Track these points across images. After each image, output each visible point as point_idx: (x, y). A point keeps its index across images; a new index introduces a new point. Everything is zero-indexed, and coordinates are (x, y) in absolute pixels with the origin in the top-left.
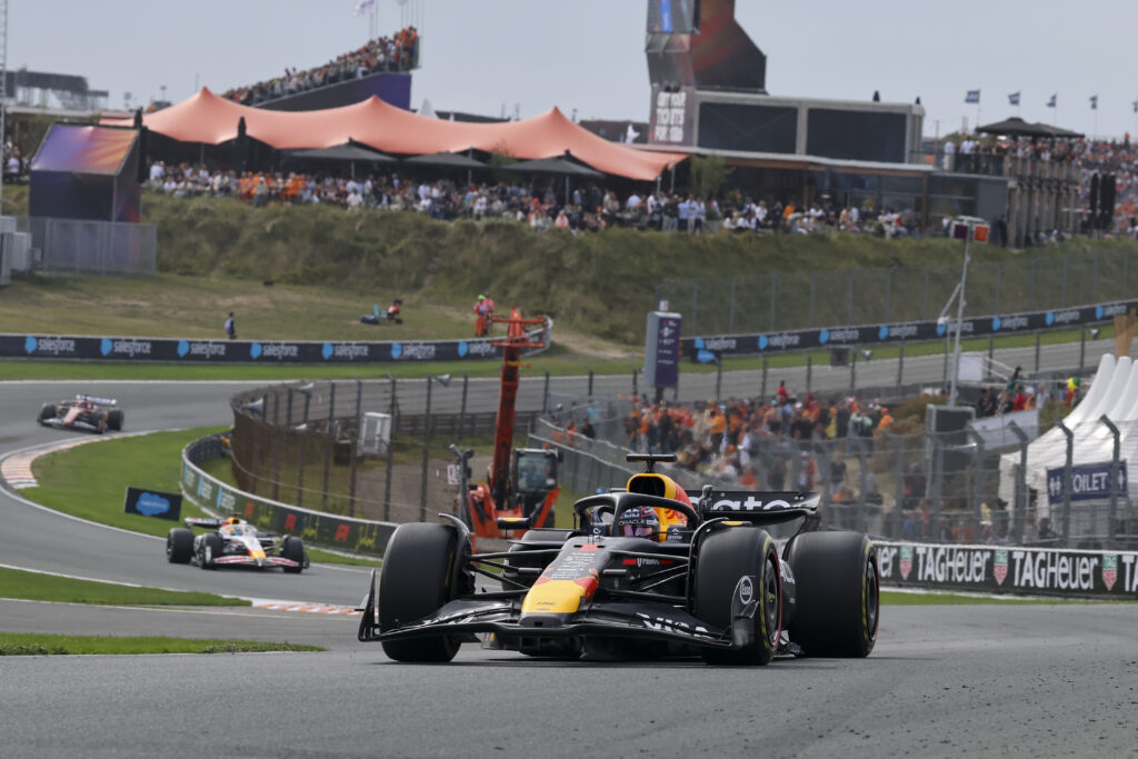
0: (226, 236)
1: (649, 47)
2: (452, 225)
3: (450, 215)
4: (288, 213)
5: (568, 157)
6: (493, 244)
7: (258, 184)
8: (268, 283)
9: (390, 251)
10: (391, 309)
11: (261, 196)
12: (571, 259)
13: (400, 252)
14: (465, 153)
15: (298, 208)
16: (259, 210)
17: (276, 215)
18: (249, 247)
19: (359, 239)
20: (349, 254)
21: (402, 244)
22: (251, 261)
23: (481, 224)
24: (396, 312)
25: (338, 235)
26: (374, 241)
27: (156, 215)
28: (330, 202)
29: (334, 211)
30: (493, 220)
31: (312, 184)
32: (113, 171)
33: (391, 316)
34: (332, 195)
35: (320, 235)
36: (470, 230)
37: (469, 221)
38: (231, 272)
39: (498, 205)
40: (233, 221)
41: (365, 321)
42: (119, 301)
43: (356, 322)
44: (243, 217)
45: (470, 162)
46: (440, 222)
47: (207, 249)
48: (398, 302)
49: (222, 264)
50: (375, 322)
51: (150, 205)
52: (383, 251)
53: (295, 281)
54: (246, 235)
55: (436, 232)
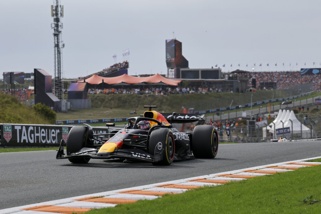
0: (103, 100)
1: (167, 61)
2: (142, 96)
3: (142, 94)
4: (113, 96)
5: (161, 82)
6: (150, 99)
7: (107, 91)
8: (111, 108)
9: (132, 101)
10: (135, 111)
11: (108, 93)
12: (164, 100)
13: (134, 101)
14: (143, 83)
15: (114, 95)
16: (108, 95)
17: (111, 96)
18: (107, 102)
19: (126, 99)
20: (125, 102)
21: (134, 99)
22: (107, 104)
23: (148, 95)
24: (135, 112)
25: (122, 99)
26: (129, 99)
27: (90, 97)
28: (120, 93)
29: (121, 95)
30: (149, 94)
31: (116, 90)
32: (83, 90)
33: (135, 113)
34: (120, 92)
35: (119, 99)
36: (146, 96)
37: (146, 95)
38: (104, 107)
39: (150, 91)
40: (104, 98)
41: (130, 114)
42: (87, 113)
43: (129, 114)
44: (105, 97)
45: (144, 84)
46: (140, 95)
47: (100, 103)
48: (136, 110)
49: (103, 105)
50: (132, 114)
51: (89, 96)
52: (131, 101)
53: (116, 108)
54: (106, 100)
55: (140, 97)
